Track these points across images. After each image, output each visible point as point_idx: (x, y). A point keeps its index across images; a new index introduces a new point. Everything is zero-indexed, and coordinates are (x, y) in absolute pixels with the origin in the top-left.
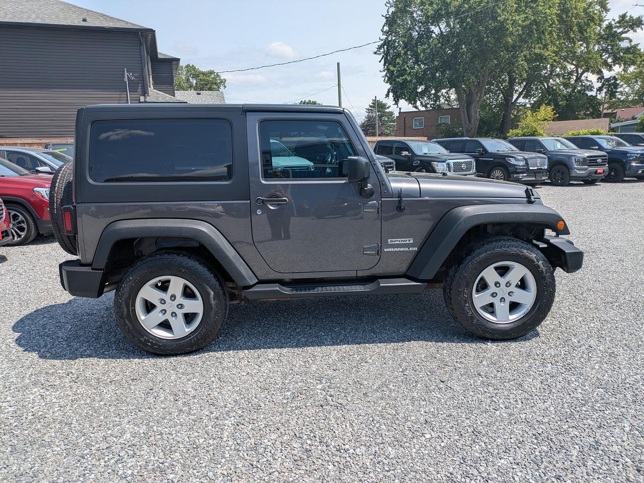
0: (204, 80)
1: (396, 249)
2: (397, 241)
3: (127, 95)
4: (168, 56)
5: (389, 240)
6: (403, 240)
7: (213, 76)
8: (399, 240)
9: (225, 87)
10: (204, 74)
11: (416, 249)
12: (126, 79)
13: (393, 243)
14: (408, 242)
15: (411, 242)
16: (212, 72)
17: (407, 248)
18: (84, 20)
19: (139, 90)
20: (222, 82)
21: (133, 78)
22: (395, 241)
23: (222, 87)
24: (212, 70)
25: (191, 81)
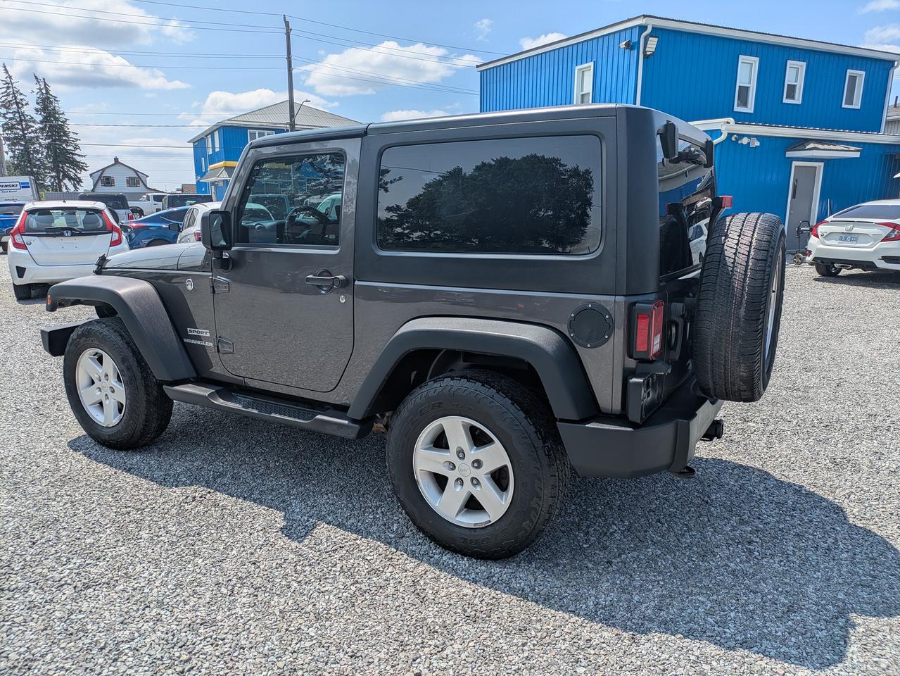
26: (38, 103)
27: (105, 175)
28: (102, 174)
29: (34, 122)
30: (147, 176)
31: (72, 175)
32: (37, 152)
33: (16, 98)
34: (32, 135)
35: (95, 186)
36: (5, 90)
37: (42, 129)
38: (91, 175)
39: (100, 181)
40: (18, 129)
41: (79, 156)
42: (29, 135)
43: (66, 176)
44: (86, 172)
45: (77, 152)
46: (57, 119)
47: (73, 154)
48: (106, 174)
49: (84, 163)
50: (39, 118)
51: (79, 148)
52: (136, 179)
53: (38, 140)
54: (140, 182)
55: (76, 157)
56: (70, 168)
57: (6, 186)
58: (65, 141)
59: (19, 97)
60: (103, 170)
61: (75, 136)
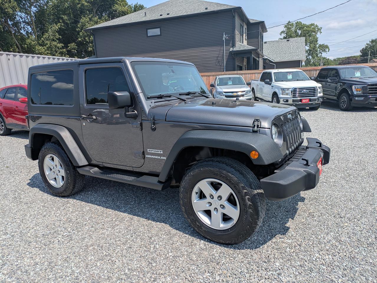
0: (306, 30)
1: (152, 157)
2: (153, 151)
3: (224, 48)
4: (258, 21)
5: (148, 150)
6: (156, 150)
7: (313, 27)
8: (154, 150)
9: (321, 32)
10: (307, 27)
11: (165, 158)
12: (224, 39)
13: (151, 152)
14: (159, 152)
15: (162, 153)
16: (312, 25)
17: (159, 157)
18: (206, 9)
19: (231, 44)
20: (319, 30)
21: (227, 38)
22: (151, 151)
23: (319, 33)
24: (313, 23)
25: (298, 32)
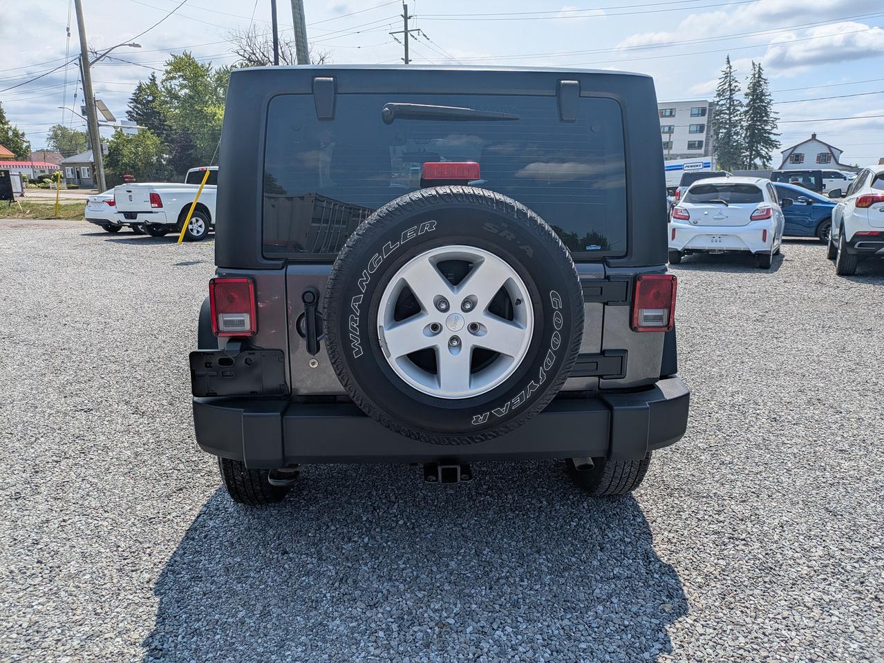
26: (749, 88)
27: (795, 152)
28: (792, 151)
29: (742, 106)
30: (842, 152)
31: (763, 153)
32: (737, 134)
33: (730, 85)
34: (737, 118)
35: (784, 162)
36: (723, 79)
37: (747, 112)
38: (782, 153)
39: (789, 159)
40: (726, 114)
41: (775, 134)
42: (734, 119)
43: (759, 155)
44: (777, 150)
45: (774, 131)
46: (762, 101)
47: (770, 133)
48: (797, 152)
49: (777, 142)
50: (745, 101)
51: (776, 128)
52: (829, 155)
53: (740, 123)
54: (832, 158)
55: (771, 136)
56: (764, 147)
57: (692, 166)
58: (766, 121)
59: (734, 84)
60: (795, 147)
61: (776, 116)
